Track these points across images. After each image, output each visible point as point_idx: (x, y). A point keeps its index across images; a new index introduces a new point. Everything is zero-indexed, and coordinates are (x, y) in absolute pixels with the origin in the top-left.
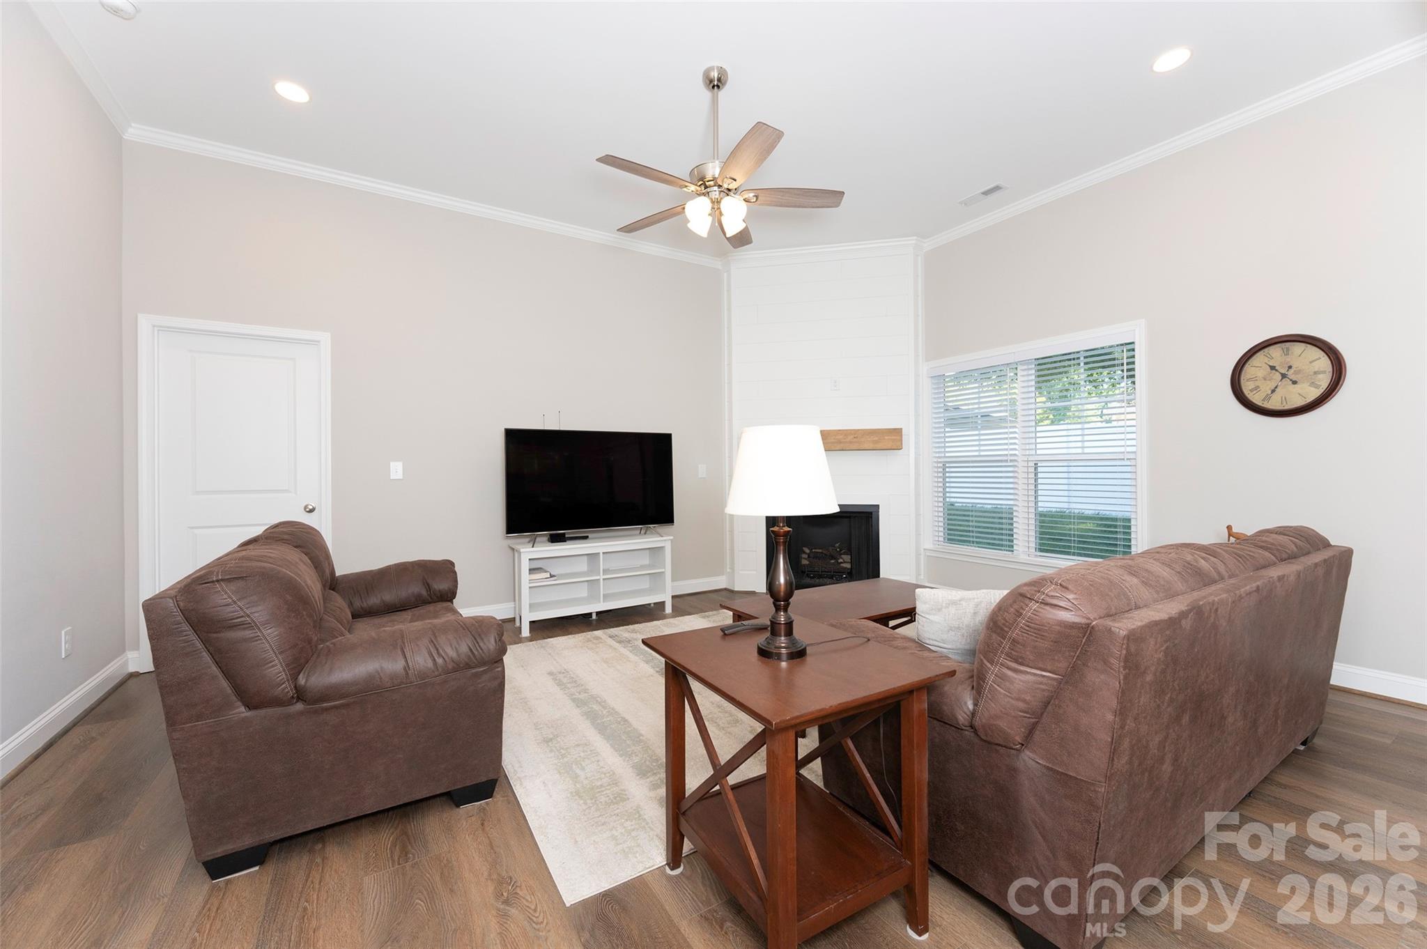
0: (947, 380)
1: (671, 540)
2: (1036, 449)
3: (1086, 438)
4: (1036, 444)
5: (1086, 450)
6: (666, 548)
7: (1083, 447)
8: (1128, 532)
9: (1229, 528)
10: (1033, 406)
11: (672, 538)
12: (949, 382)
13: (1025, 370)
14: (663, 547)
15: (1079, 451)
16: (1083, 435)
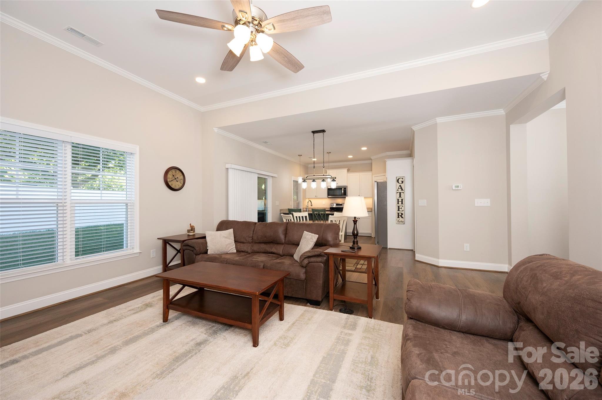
5: (103, 198)
7: (101, 197)
8: (122, 236)
9: (190, 224)
15: (99, 198)
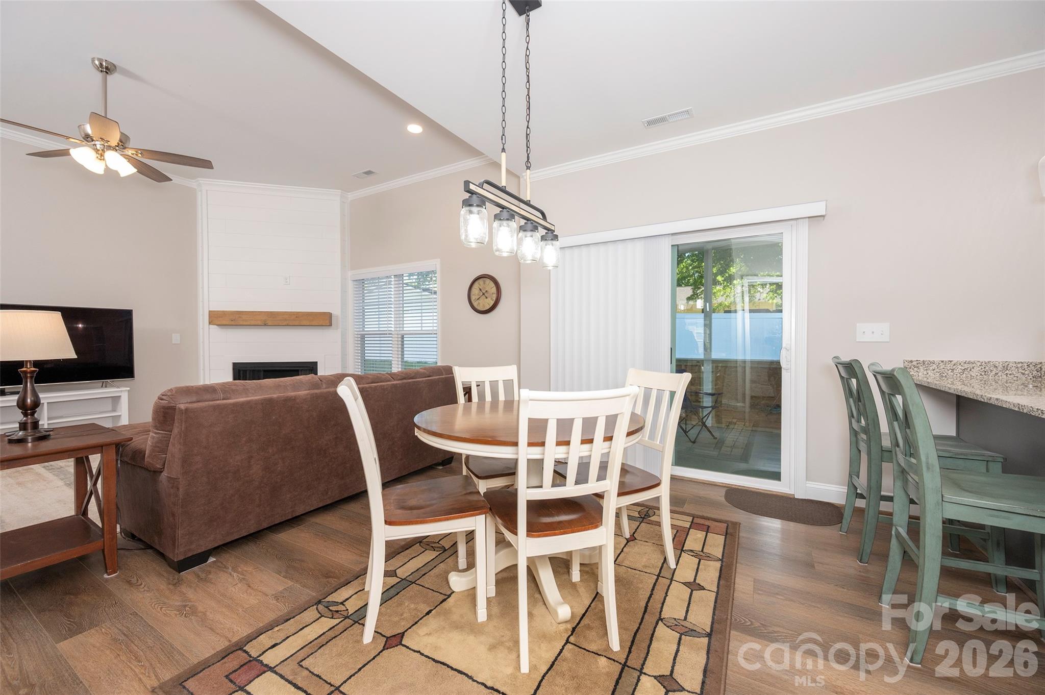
0: (365, 292)
1: (128, 391)
2: (403, 327)
3: (423, 315)
4: (403, 321)
5: (423, 329)
6: (122, 398)
7: (422, 327)
10: (401, 302)
11: (129, 389)
12: (367, 293)
13: (397, 291)
14: (120, 396)
15: (420, 329)
16: (421, 313)
